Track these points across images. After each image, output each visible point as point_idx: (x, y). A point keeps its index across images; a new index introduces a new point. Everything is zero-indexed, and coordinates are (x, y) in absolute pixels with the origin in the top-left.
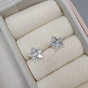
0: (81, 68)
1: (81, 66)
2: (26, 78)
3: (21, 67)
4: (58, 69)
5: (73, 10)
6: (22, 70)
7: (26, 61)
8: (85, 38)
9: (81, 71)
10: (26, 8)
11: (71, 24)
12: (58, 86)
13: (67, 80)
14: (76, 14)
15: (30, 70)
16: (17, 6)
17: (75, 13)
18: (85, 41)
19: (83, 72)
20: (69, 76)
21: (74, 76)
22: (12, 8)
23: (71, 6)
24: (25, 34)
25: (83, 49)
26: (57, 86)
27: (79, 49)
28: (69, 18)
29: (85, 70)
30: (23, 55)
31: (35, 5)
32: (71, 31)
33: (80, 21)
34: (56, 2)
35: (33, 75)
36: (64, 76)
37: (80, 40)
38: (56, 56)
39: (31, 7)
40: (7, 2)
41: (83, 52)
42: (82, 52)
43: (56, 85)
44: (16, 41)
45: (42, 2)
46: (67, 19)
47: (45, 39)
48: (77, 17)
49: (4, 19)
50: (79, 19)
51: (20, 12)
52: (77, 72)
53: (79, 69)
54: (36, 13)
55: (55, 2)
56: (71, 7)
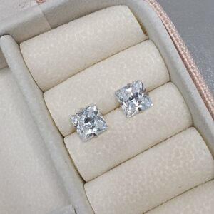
0: (181, 156)
1: (181, 153)
5: (168, 28)
7: (63, 137)
8: (191, 91)
9: (181, 162)
10: (67, 22)
11: (164, 60)
12: (131, 193)
14: (174, 38)
17: (172, 35)
18: (190, 97)
19: (187, 164)
20: (155, 174)
21: (166, 172)
22: (35, 21)
23: (164, 19)
25: (189, 115)
26: (128, 193)
28: (159, 46)
29: (191, 161)
30: (58, 125)
32: (162, 74)
33: (182, 53)
34: (132, 11)
35: (76, 169)
36: (145, 172)
38: (129, 127)
40: (25, 8)
41: (188, 121)
42: (185, 121)
43: (126, 192)
44: (43, 92)
45: (101, 9)
47: (105, 91)
49: (19, 45)
50: (180, 49)
51: (54, 30)
52: (174, 165)
53: (177, 158)
56: (164, 22)
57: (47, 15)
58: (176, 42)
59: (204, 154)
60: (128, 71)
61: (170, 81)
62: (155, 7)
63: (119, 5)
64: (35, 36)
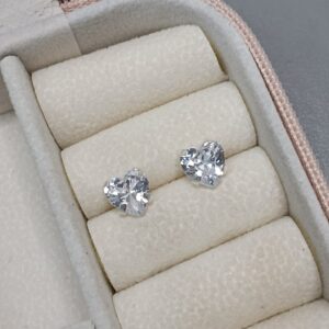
2: (79, 270)
3: (64, 233)
7: (86, 220)
8: (289, 156)
9: (266, 266)
12: (185, 311)
13: (216, 295)
15: (95, 250)
16: (75, 35)
17: (263, 70)
19: (275, 271)
20: (225, 283)
23: (253, 47)
24: (92, 131)
25: (283, 196)
27: (268, 194)
29: (281, 267)
33: (277, 98)
34: (205, 32)
38: (189, 209)
40: (43, 17)
41: (280, 206)
45: (159, 30)
46: (235, 91)
48: (267, 86)
49: (31, 75)
50: (274, 92)
51: (85, 56)
53: (261, 260)
56: (252, 50)
57: (77, 31)
58: (268, 81)
59: (303, 256)
63: (186, 24)
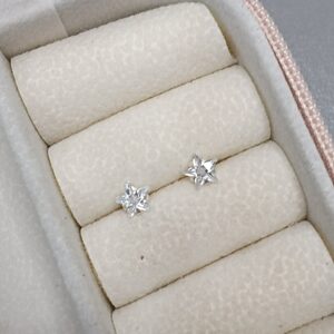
0: (286, 272)
1: (286, 267)
4: (197, 270)
5: (275, 48)
6: (60, 264)
10: (97, 26)
11: (264, 102)
14: (285, 67)
18: (308, 173)
21: (258, 300)
22: (41, 21)
28: (257, 79)
30: (70, 206)
31: (132, 17)
32: (259, 126)
35: (100, 285)
37: (291, 164)
39: (114, 23)
42: (295, 211)
43: (186, 331)
44: (49, 146)
47: (158, 152)
52: (272, 288)
54: (134, 48)
55: (208, 11)
60: (201, 119)
61: (271, 139)
62: (255, 9)
64: (39, 46)
